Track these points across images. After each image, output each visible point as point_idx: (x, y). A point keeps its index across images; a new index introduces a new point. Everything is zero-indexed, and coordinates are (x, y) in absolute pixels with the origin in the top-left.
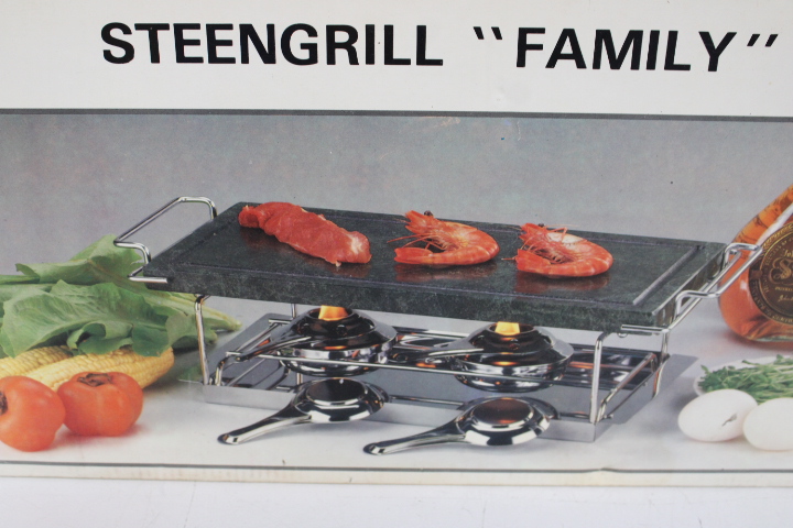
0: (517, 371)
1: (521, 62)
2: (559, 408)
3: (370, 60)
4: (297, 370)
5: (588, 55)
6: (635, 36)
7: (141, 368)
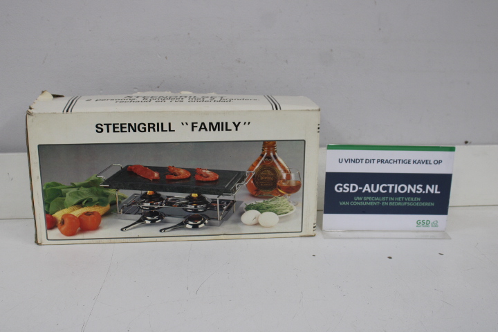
0: (198, 207)
1: (193, 130)
2: (210, 216)
3: (158, 131)
4: (142, 209)
5: (208, 127)
6: (218, 123)
7: (101, 210)
